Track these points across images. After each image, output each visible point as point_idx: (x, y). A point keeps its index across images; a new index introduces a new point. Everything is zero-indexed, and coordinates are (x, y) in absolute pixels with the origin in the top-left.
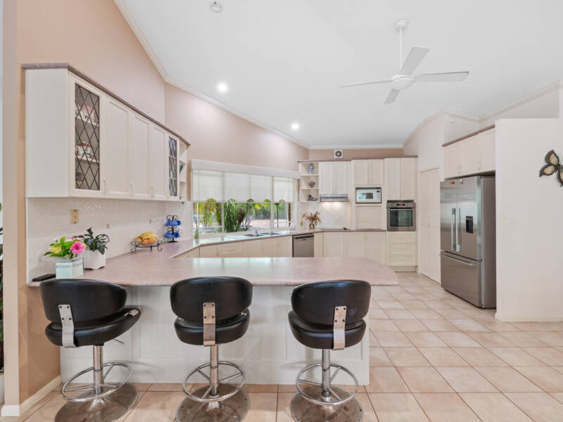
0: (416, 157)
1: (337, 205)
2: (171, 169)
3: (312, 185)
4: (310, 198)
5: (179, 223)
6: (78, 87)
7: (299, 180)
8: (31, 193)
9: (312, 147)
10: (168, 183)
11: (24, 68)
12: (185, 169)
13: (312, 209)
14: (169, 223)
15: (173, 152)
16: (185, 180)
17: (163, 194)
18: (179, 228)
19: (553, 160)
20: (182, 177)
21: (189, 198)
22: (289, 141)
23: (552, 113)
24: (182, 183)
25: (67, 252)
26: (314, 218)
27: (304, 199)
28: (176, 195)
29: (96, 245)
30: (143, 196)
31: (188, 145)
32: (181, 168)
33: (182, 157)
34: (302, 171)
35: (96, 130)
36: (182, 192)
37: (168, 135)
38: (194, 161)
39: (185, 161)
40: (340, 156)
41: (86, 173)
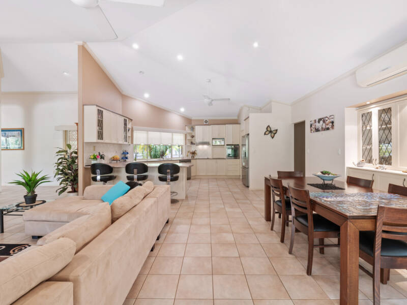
0: (240, 124)
1: (205, 147)
2: (124, 131)
3: (193, 137)
4: (192, 143)
5: (128, 153)
6: (98, 110)
7: (186, 135)
8: (85, 141)
9: (193, 118)
10: (123, 137)
11: (83, 105)
12: (130, 131)
13: (193, 148)
14: (123, 153)
15: (125, 124)
16: (130, 135)
17: (121, 141)
18: (128, 156)
19: (269, 129)
20: (129, 134)
21: (132, 143)
22: (181, 116)
23: (269, 111)
24: (129, 137)
25: (95, 158)
26: (194, 153)
27: (189, 144)
28: (126, 141)
29: (102, 157)
30: (115, 142)
31: (132, 120)
32: (129, 130)
33: (129, 126)
34: (188, 130)
35: (102, 121)
36: (129, 140)
37: (123, 118)
38: (134, 127)
39: (130, 127)
40: (207, 123)
41: (100, 135)
